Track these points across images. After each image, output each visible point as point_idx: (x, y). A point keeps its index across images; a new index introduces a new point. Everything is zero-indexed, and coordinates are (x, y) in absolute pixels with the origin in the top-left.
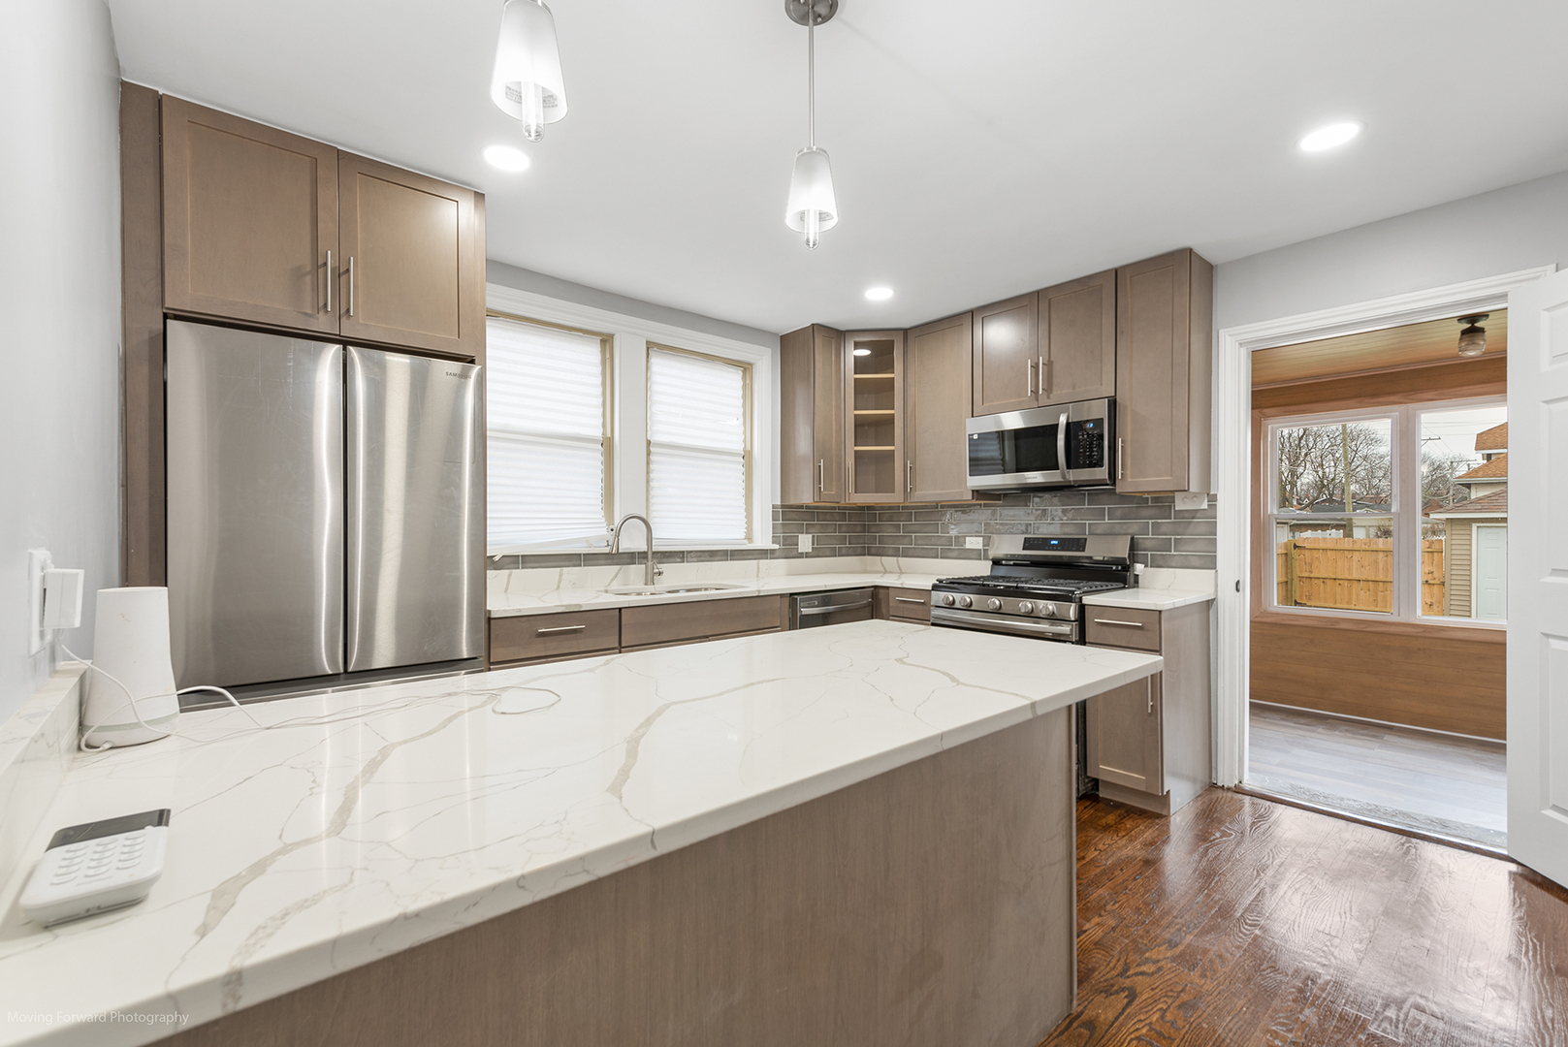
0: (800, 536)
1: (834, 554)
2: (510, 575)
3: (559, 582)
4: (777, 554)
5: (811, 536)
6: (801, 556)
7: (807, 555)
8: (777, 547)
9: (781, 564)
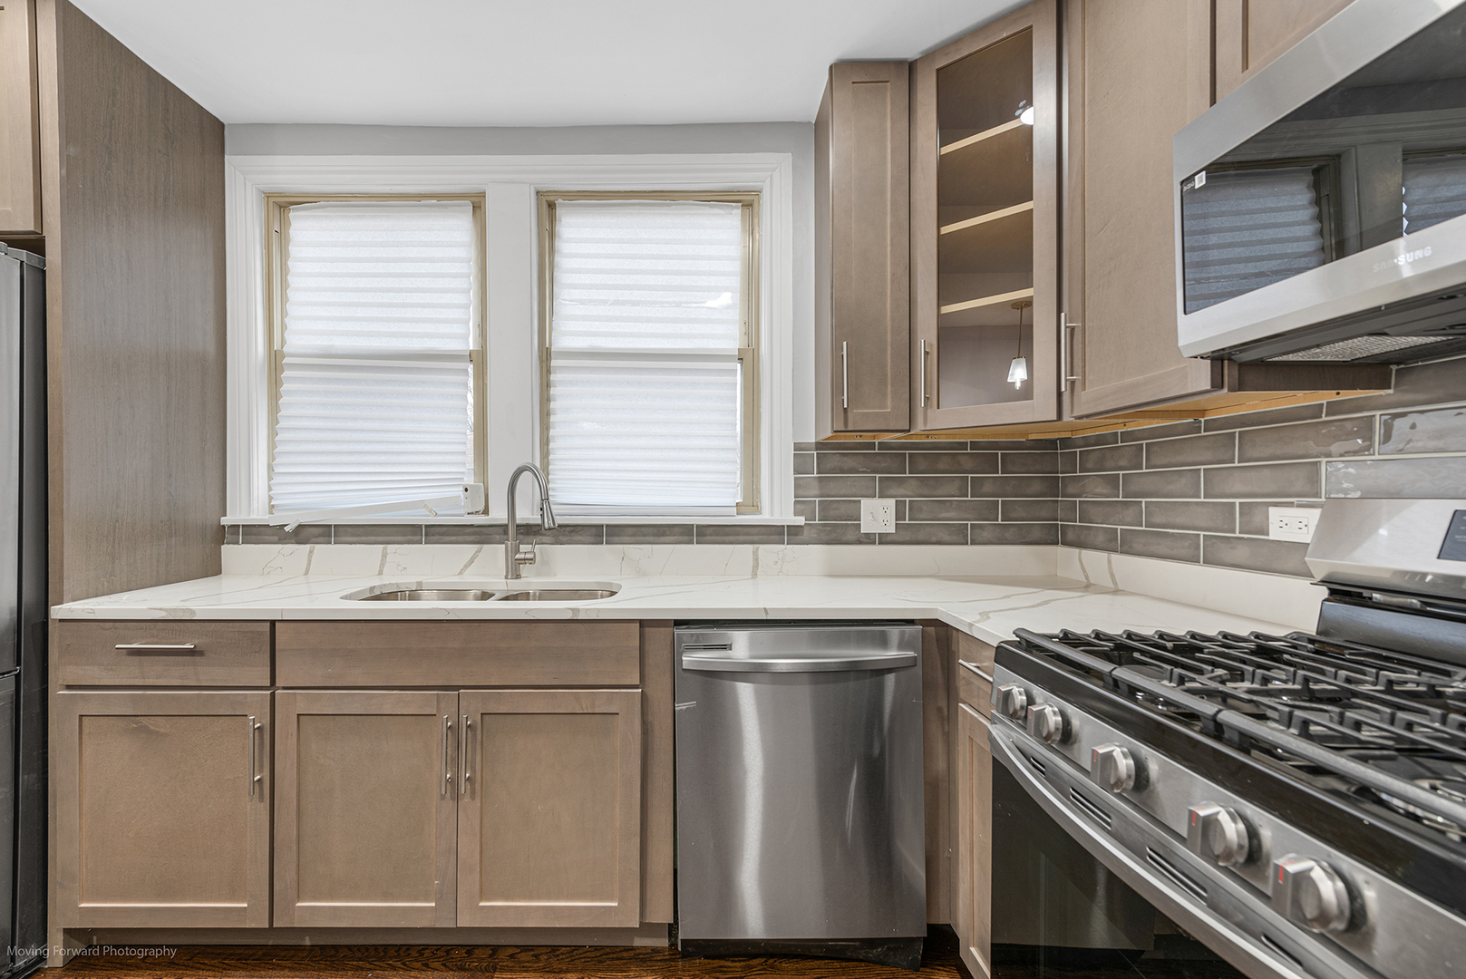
0: (864, 501)
1: (960, 537)
2: (311, 552)
3: (382, 565)
4: (806, 534)
5: (892, 502)
6: (869, 539)
7: (884, 539)
8: (801, 521)
9: (814, 555)
